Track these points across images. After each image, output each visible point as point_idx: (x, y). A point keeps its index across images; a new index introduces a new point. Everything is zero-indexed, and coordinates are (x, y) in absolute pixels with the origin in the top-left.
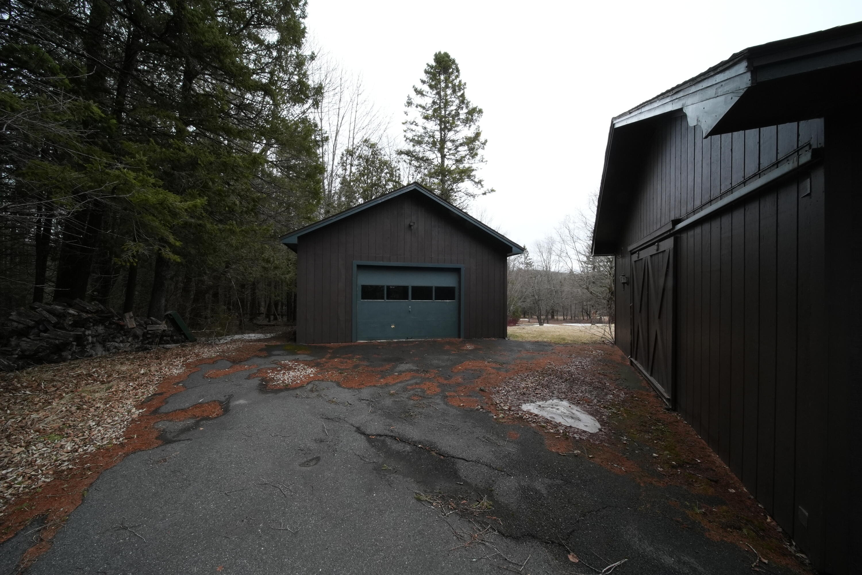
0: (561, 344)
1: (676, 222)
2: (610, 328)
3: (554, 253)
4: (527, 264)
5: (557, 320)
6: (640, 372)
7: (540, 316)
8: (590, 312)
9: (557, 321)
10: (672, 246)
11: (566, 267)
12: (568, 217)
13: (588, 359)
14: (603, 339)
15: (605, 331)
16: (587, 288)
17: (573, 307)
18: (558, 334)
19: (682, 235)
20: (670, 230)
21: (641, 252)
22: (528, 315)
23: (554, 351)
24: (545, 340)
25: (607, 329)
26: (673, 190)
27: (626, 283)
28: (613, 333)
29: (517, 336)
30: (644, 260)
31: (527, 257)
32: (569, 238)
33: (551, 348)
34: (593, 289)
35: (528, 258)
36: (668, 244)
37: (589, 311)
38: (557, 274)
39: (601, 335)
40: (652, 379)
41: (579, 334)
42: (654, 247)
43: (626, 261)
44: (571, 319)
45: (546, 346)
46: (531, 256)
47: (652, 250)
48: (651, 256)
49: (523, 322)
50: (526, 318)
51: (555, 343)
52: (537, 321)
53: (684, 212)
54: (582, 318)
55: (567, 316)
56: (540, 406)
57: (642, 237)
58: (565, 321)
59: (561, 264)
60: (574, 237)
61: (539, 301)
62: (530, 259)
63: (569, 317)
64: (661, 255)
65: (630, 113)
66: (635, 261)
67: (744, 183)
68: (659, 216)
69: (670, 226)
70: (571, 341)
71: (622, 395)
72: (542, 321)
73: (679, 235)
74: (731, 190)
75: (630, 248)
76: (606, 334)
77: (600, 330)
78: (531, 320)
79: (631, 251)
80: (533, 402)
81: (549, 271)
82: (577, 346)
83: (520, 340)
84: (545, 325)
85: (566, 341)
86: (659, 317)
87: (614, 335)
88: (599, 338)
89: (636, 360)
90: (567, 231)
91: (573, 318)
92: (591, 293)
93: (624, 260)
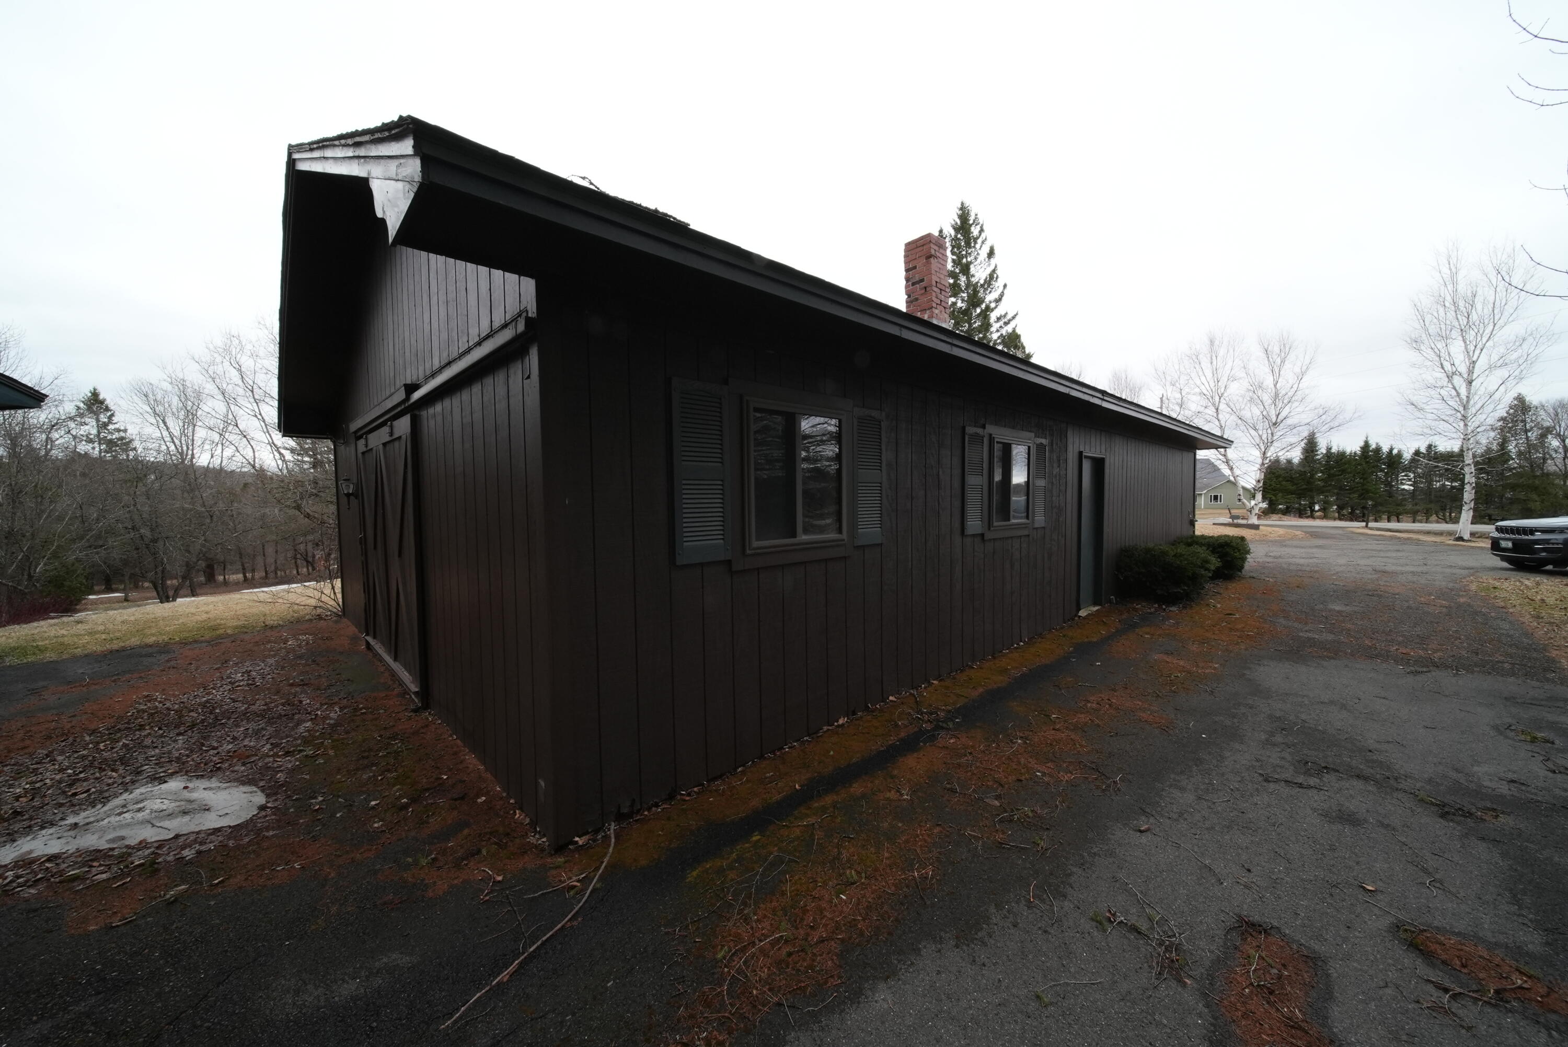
0: (202, 642)
1: (411, 388)
2: (333, 588)
3: (199, 423)
4: (110, 443)
5: (226, 583)
6: (381, 660)
7: (164, 579)
8: (314, 556)
9: (227, 587)
10: (409, 430)
11: (238, 458)
12: (236, 342)
13: (271, 661)
14: (319, 611)
15: (322, 593)
16: (298, 508)
17: (270, 550)
18: (205, 616)
19: (422, 413)
20: (403, 402)
21: (371, 436)
22: (122, 582)
23: (172, 663)
24: (152, 640)
25: (328, 591)
26: (407, 334)
27: (352, 494)
28: (339, 596)
29: (42, 650)
30: (374, 451)
31: (105, 425)
32: (241, 391)
33: (164, 657)
34: (309, 506)
35: (111, 427)
36: (403, 425)
37: (310, 554)
38: (219, 473)
39: (313, 602)
40: (396, 666)
41: (266, 609)
42: (386, 429)
43: (348, 452)
44: (266, 577)
45: (150, 655)
46: (120, 420)
47: (382, 435)
48: (384, 444)
49: (94, 602)
50: (113, 591)
51: (184, 643)
52: (155, 594)
53: (421, 376)
54: (295, 572)
55: (253, 571)
56: (76, 825)
57: (372, 406)
58: (249, 583)
59: (228, 452)
60: (256, 390)
61: (155, 541)
62: (118, 430)
63: (259, 574)
64: (397, 444)
65: (311, 150)
66: (363, 453)
67: (479, 344)
68: (392, 374)
69: (401, 395)
70: (236, 627)
71: (334, 714)
72: (171, 593)
73: (417, 413)
74: (469, 351)
75: (355, 425)
76: (324, 598)
77: (310, 592)
78: (133, 595)
79: (355, 432)
80: (52, 824)
81: (192, 465)
82: (247, 637)
83: (50, 656)
84: (179, 600)
85: (221, 631)
86: (400, 555)
87: (340, 600)
88: (308, 610)
89: (375, 637)
90: (234, 374)
91: (272, 575)
92: (308, 516)
93: (348, 448)
